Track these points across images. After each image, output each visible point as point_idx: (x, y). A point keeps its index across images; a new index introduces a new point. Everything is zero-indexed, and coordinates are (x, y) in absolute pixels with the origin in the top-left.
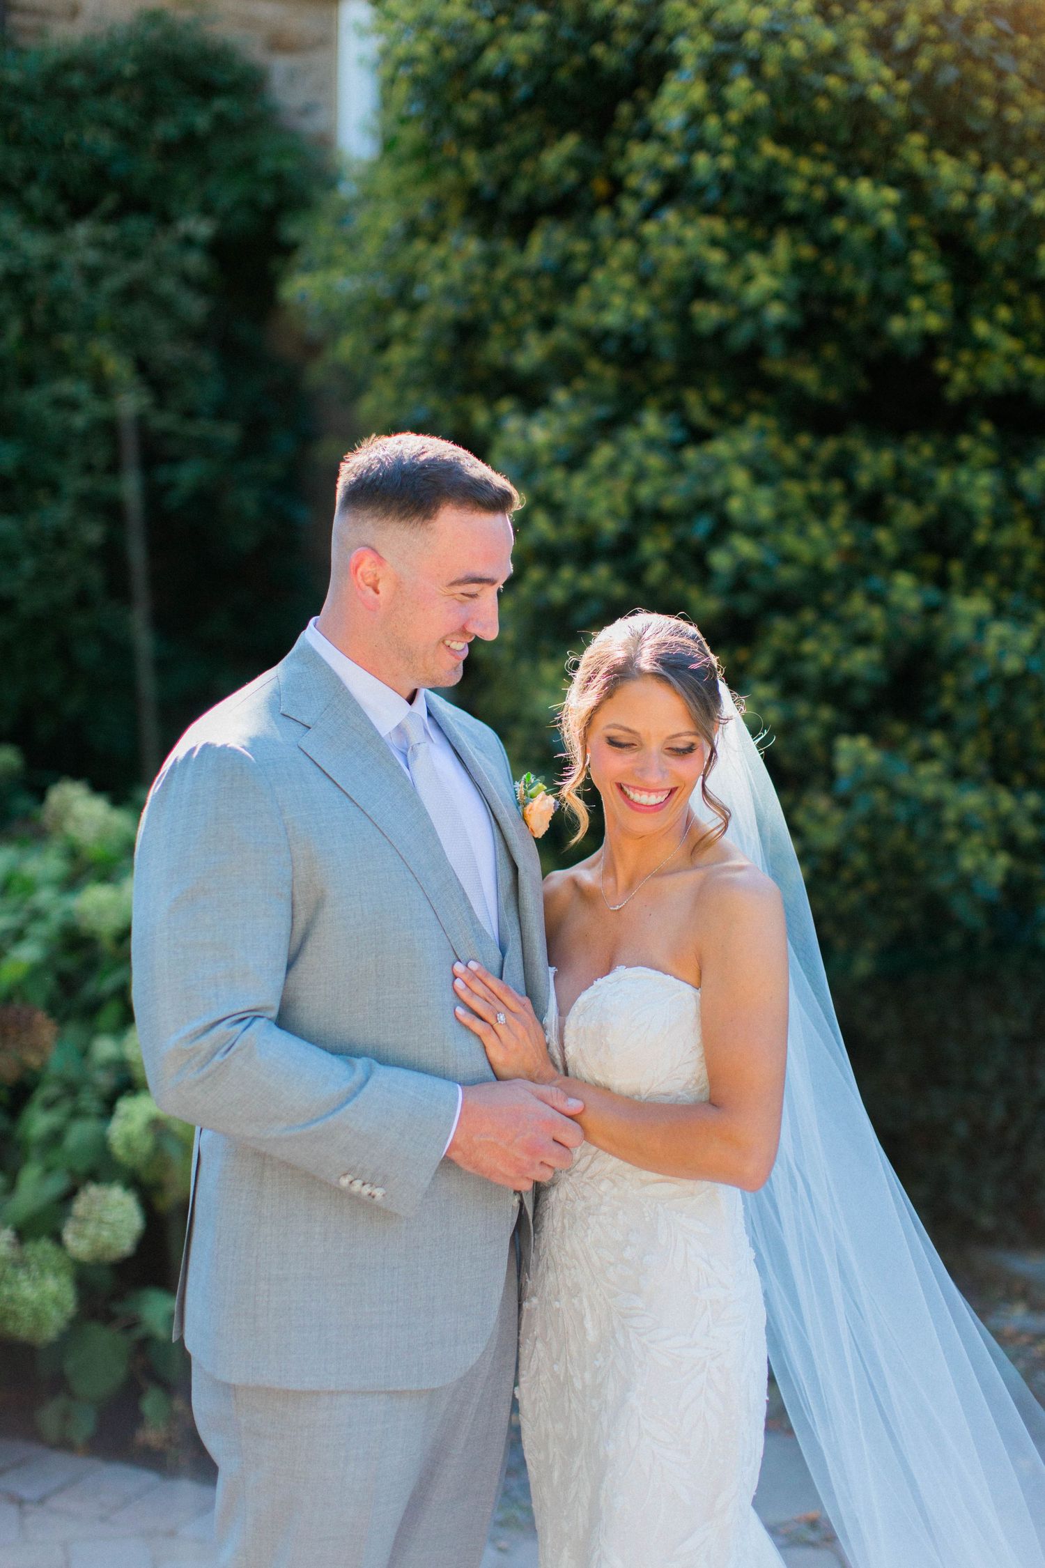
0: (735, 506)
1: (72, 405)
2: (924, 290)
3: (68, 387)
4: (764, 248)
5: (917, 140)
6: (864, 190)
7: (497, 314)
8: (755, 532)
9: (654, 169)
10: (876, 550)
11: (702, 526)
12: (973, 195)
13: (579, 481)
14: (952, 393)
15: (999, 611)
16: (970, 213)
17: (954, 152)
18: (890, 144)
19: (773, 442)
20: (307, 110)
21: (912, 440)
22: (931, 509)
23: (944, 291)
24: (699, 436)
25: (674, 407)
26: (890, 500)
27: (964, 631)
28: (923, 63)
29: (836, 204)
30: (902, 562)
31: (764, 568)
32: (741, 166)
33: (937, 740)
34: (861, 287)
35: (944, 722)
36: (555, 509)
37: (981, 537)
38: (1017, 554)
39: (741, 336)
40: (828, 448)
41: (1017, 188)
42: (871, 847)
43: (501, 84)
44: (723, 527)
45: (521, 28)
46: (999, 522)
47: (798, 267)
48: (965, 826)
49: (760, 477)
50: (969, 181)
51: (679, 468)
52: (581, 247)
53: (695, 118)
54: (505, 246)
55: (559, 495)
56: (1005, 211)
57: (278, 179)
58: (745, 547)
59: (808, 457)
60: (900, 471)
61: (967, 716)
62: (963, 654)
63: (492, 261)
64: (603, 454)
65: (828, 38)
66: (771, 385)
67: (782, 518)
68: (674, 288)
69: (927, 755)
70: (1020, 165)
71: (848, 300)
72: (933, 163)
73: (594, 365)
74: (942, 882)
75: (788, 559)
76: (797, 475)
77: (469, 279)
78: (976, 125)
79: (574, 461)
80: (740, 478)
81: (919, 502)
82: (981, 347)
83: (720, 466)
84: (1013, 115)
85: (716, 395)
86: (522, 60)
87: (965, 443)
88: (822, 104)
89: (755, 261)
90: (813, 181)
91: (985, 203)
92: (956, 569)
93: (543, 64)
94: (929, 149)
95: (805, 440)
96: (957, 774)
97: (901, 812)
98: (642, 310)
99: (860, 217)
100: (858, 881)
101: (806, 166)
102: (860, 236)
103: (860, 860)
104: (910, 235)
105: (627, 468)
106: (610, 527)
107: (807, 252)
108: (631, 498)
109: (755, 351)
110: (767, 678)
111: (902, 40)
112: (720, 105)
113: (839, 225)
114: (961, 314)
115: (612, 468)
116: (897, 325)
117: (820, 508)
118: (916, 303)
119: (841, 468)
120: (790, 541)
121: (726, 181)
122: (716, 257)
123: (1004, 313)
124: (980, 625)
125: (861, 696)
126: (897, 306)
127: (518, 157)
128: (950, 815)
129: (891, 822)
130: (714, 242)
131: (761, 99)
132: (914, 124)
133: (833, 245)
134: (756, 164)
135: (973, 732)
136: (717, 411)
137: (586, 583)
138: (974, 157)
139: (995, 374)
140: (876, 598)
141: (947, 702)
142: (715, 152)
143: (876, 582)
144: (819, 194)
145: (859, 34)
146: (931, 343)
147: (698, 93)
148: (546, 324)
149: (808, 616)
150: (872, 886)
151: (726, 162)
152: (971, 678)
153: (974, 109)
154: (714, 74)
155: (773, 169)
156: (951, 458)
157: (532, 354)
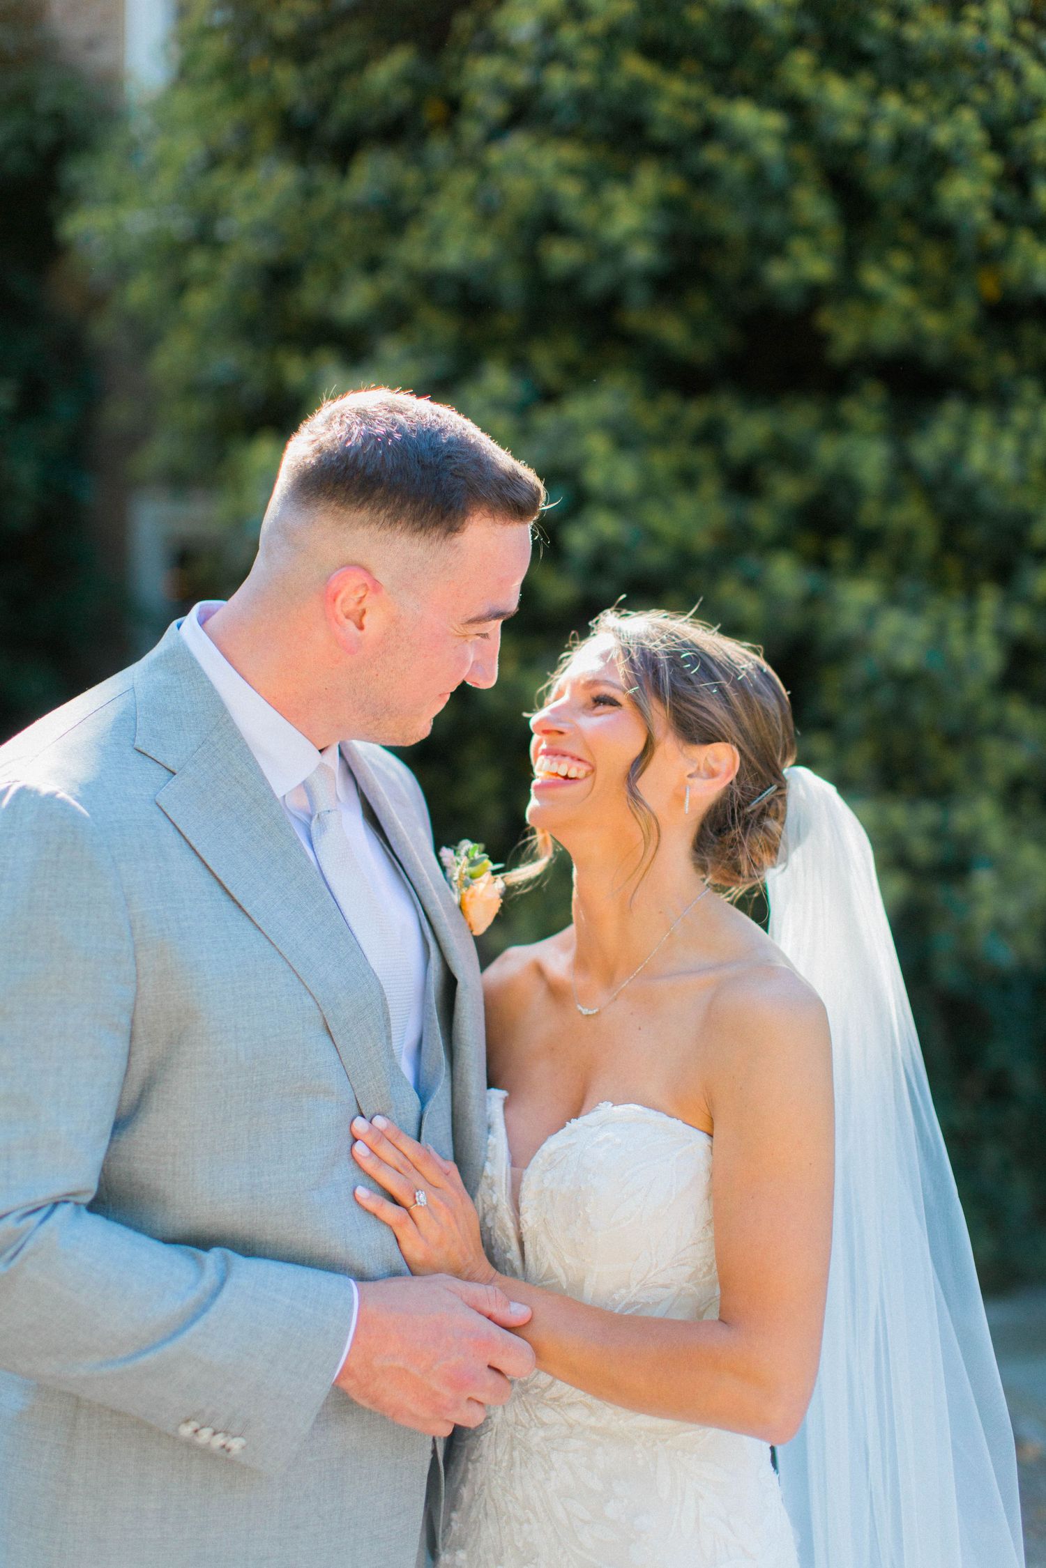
0: (594, 475)
2: (809, 232)
4: (626, 178)
5: (802, 58)
7: (314, 256)
8: (616, 505)
9: (499, 87)
10: (750, 530)
12: (866, 123)
14: (838, 351)
15: (893, 599)
16: (863, 143)
17: (846, 73)
18: (770, 66)
20: (91, 44)
21: (788, 401)
22: (812, 483)
23: (832, 236)
24: (549, 397)
25: (519, 364)
26: (765, 473)
29: (709, 131)
30: (781, 542)
32: (601, 82)
33: (821, 744)
34: (738, 228)
35: (829, 724)
37: (869, 515)
38: (909, 536)
39: (598, 283)
40: (696, 413)
41: (916, 117)
44: (580, 500)
46: (892, 496)
47: (666, 202)
49: (623, 442)
50: (861, 106)
51: (527, 431)
52: (412, 178)
53: (549, 27)
54: (324, 177)
56: (904, 143)
57: (57, 117)
58: (605, 525)
59: (672, 421)
61: (854, 717)
62: (849, 647)
63: (309, 193)
66: (629, 341)
67: (648, 490)
68: (521, 223)
70: (919, 89)
71: (716, 242)
72: (821, 86)
73: (426, 314)
75: (653, 536)
76: (659, 440)
78: (869, 43)
80: (598, 445)
81: (797, 475)
82: (872, 300)
83: (572, 431)
84: (912, 33)
85: (567, 350)
87: (850, 408)
88: (697, 15)
89: (617, 195)
90: (685, 104)
91: (882, 134)
92: (841, 552)
94: (815, 70)
95: (669, 403)
98: (484, 249)
99: (738, 145)
101: (677, 87)
102: (736, 169)
107: (675, 186)
109: (612, 302)
112: (578, 12)
113: (712, 155)
114: (849, 260)
117: (688, 479)
118: (801, 248)
119: (711, 435)
120: (657, 518)
121: (583, 100)
122: (572, 191)
123: (900, 262)
124: (871, 615)
126: (777, 248)
127: (340, 74)
130: (572, 171)
132: (798, 40)
133: (703, 180)
134: (619, 81)
135: (859, 734)
136: (566, 368)
139: (888, 333)
140: (752, 583)
142: (571, 64)
143: (751, 562)
144: (691, 117)
146: (816, 295)
148: (373, 266)
151: (585, 79)
152: (859, 670)
153: (868, 26)
155: (639, 91)
156: (836, 425)
157: (355, 300)
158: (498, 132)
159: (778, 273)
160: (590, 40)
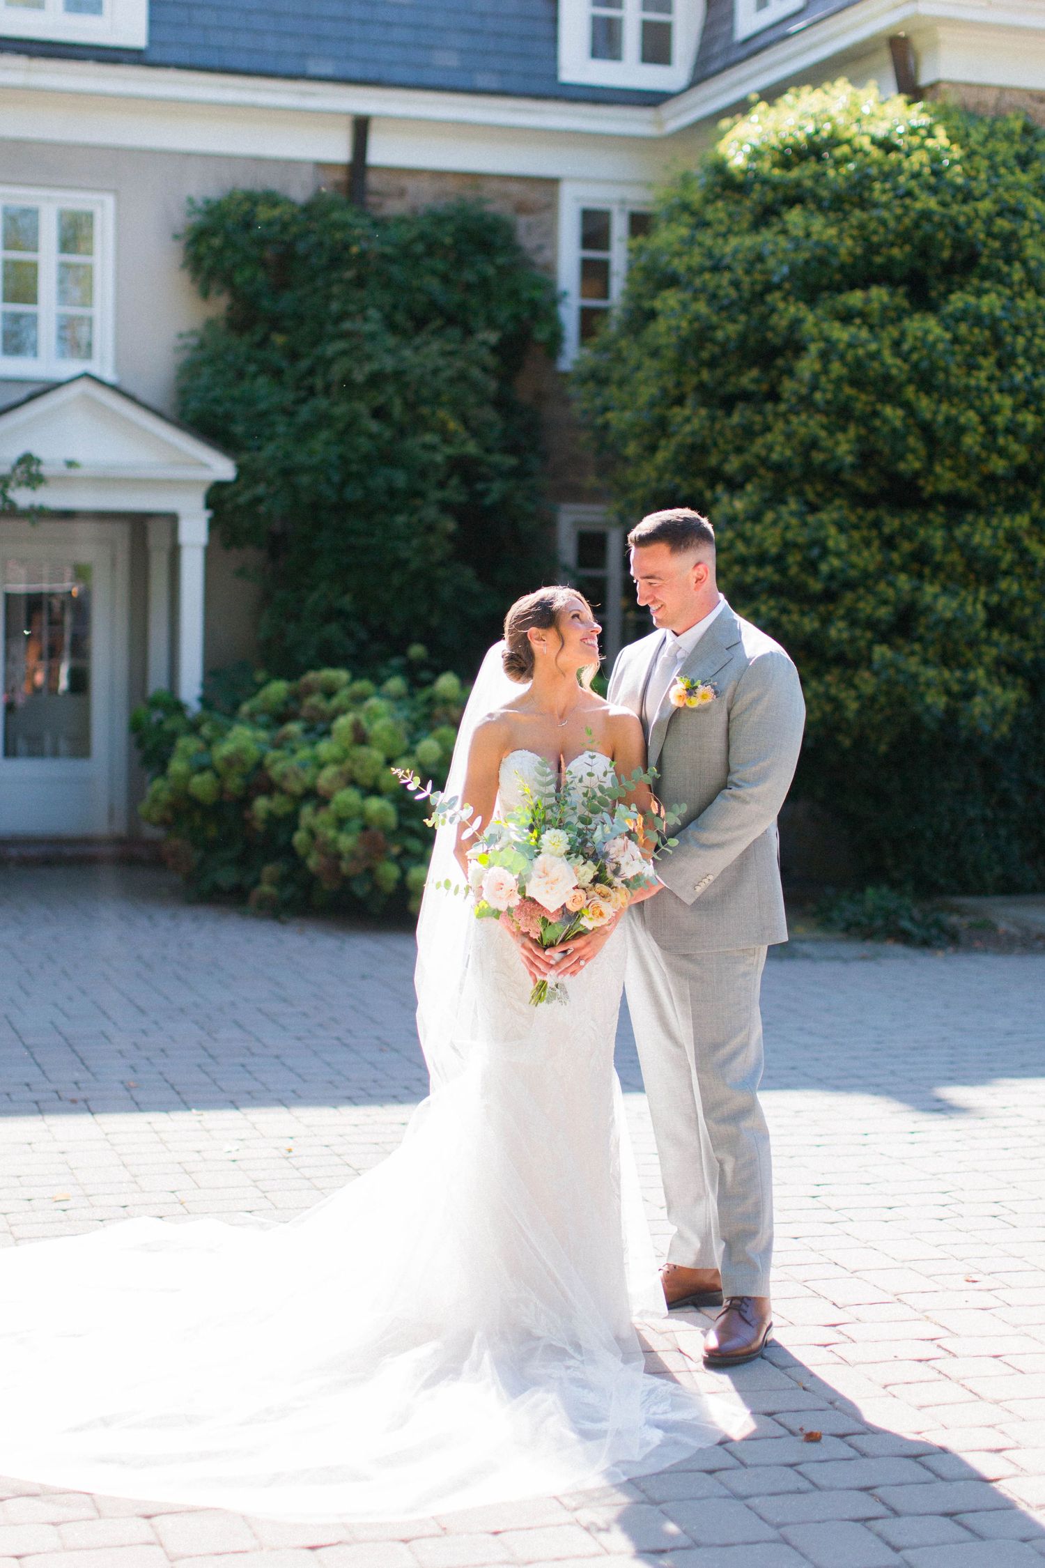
0: (831, 543)
1: (432, 448)
2: (913, 451)
3: (429, 438)
4: (844, 430)
5: (911, 388)
6: (888, 411)
7: (715, 444)
8: (839, 554)
9: (795, 393)
10: (891, 563)
11: (815, 552)
12: (935, 413)
13: (758, 528)
14: (926, 494)
15: (945, 589)
16: (934, 420)
17: (928, 393)
18: (900, 387)
19: (846, 512)
20: (540, 248)
21: (909, 513)
22: (916, 545)
23: (922, 451)
24: (814, 509)
25: (800, 493)
26: (898, 540)
27: (928, 599)
28: (915, 357)
29: (875, 414)
30: (903, 568)
31: (842, 570)
32: (836, 396)
33: (917, 647)
34: (887, 450)
35: (920, 639)
36: (747, 540)
37: (938, 557)
38: (953, 565)
39: (832, 467)
40: (871, 515)
41: (954, 411)
42: (888, 694)
43: (723, 345)
44: (825, 552)
45: (734, 321)
46: (946, 550)
47: (859, 439)
48: (928, 684)
49: (841, 527)
50: (933, 407)
51: (804, 524)
52: (758, 418)
53: (815, 376)
54: (720, 413)
55: (749, 533)
56: (949, 420)
58: (836, 562)
59: (861, 518)
60: (903, 525)
61: (930, 636)
62: (929, 609)
63: (713, 420)
64: (769, 516)
65: (873, 347)
66: (843, 484)
67: (851, 547)
68: (802, 443)
69: (912, 653)
70: (956, 400)
71: (880, 453)
72: (918, 399)
73: (762, 471)
74: (918, 709)
75: (853, 566)
76: (856, 527)
77: (702, 428)
78: (936, 383)
79: (756, 517)
80: (832, 531)
81: (911, 541)
82: (938, 478)
83: (821, 525)
84: (953, 381)
85: (820, 488)
86: (734, 336)
87: (931, 516)
88: (871, 373)
89: (840, 437)
90: (866, 403)
91: (940, 418)
92: (927, 571)
93: (743, 338)
94: (917, 393)
95: (860, 511)
96: (925, 662)
97: (901, 678)
98: (788, 453)
99: (885, 421)
100: (882, 709)
101: (863, 397)
102: (886, 429)
103: (882, 700)
104: (906, 426)
105: (781, 525)
106: (774, 550)
107: (863, 431)
108: (783, 538)
109: (839, 470)
110: (843, 618)
111: (906, 347)
112: (826, 371)
113: (877, 423)
114: (930, 459)
115: (774, 523)
117: (867, 543)
118: (910, 457)
119: (877, 524)
120: (854, 558)
121: (828, 403)
122: (823, 434)
123: (948, 462)
124: (936, 597)
125: (883, 627)
126: (902, 457)
127: (728, 375)
128: (922, 679)
129: (897, 683)
130: (823, 427)
131: (845, 370)
132: (910, 381)
133: (873, 430)
134: (842, 397)
135: (933, 642)
136: (819, 495)
137: (761, 574)
138: (936, 397)
139: (944, 488)
140: (891, 584)
141: (921, 630)
142: (824, 391)
143: (890, 578)
144: (869, 409)
145: (887, 343)
146: (917, 474)
147: (817, 366)
148: (740, 451)
149: (861, 591)
150: (888, 712)
151: (829, 396)
152: (932, 619)
153: (936, 377)
154: (824, 356)
155: (849, 398)
156: (925, 522)
157: (733, 465)
158: (793, 411)
159: (902, 466)
160: (830, 381)
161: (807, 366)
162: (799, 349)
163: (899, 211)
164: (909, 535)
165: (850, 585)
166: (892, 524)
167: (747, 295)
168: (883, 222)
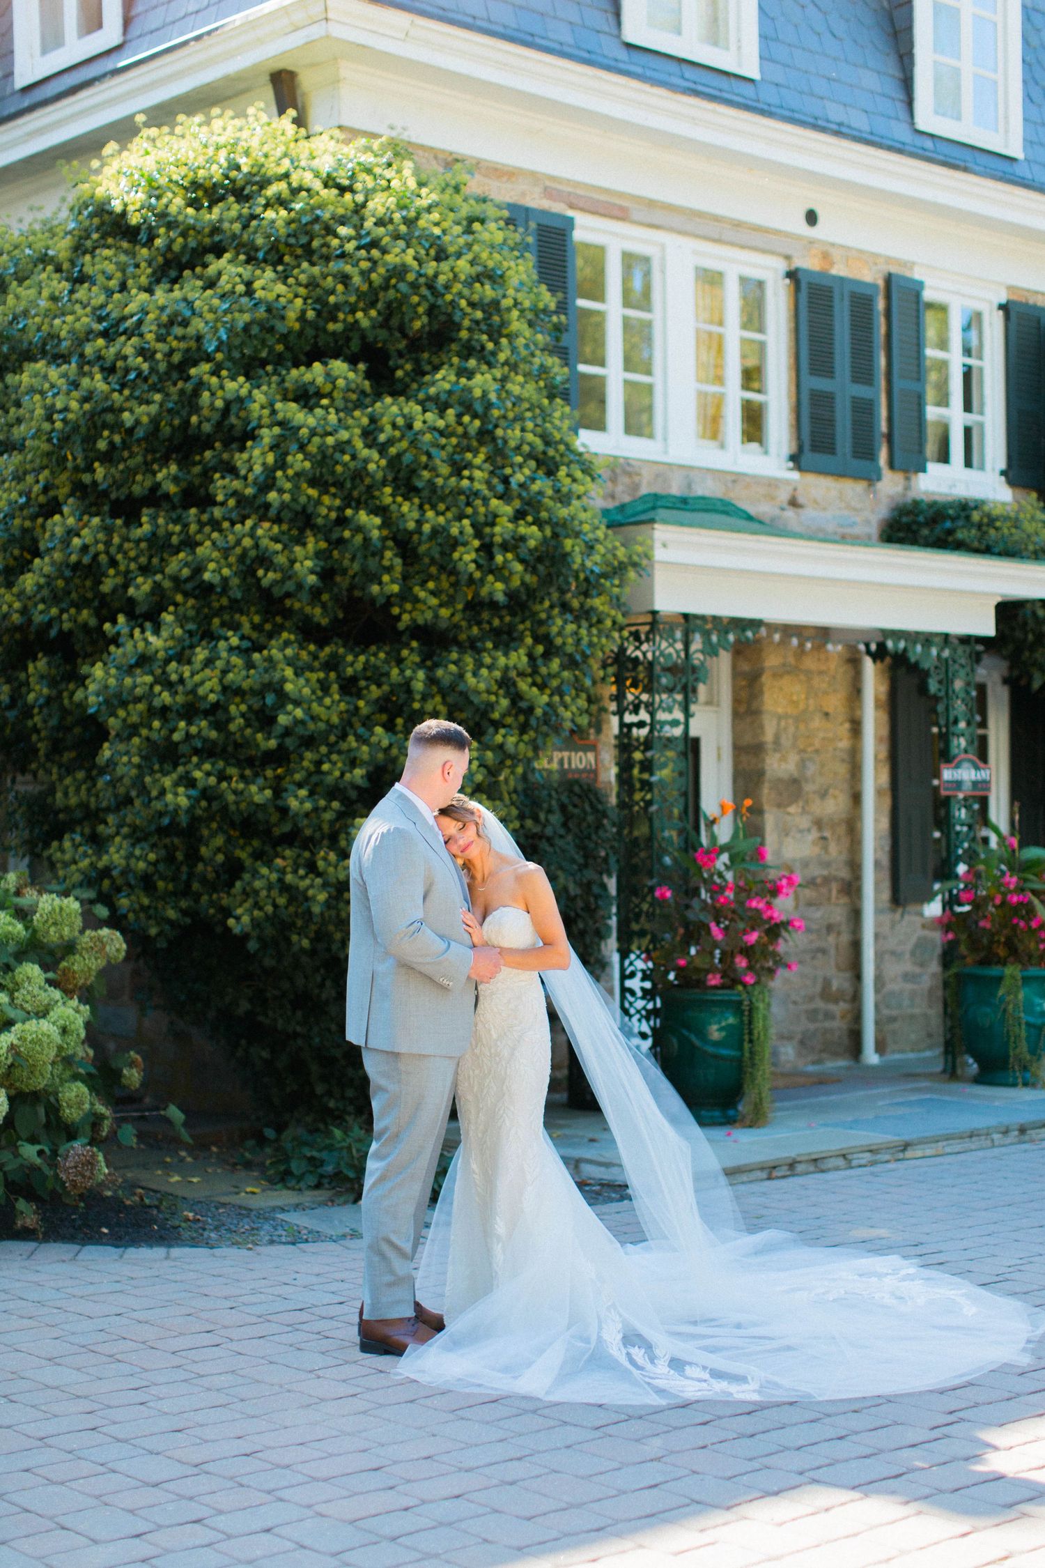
0: (289, 687)
2: (389, 570)
4: (301, 542)
5: (388, 490)
6: (363, 517)
8: (299, 703)
9: (234, 493)
10: (358, 713)
11: (269, 699)
12: (419, 523)
13: (186, 670)
14: (401, 626)
16: (419, 531)
17: (406, 498)
19: (296, 648)
21: (373, 648)
22: (386, 688)
23: (400, 571)
24: (256, 645)
25: (238, 627)
26: (362, 684)
28: (393, 451)
29: (342, 521)
31: (302, 722)
32: (294, 500)
34: (354, 569)
36: (169, 685)
39: (284, 590)
40: (326, 653)
41: (441, 520)
43: (129, 432)
44: (283, 700)
45: (146, 401)
47: (320, 555)
49: (296, 668)
50: (416, 515)
51: (250, 665)
52: (175, 528)
53: (270, 472)
54: (119, 522)
55: (173, 677)
56: (436, 533)
58: (296, 713)
59: (315, 657)
60: (367, 666)
64: (201, 654)
65: (342, 435)
66: (292, 613)
67: (311, 693)
68: (244, 559)
70: (442, 507)
71: (345, 572)
72: (396, 503)
75: (314, 718)
76: (311, 668)
77: (94, 542)
78: (420, 484)
79: (182, 655)
80: (288, 672)
81: (379, 685)
83: (272, 666)
84: (438, 481)
85: (256, 619)
86: (145, 420)
87: (405, 653)
88: (339, 469)
89: (297, 550)
90: (331, 509)
91: (427, 528)
94: (393, 495)
95: (311, 647)
98: (225, 571)
99: (359, 529)
101: (326, 500)
102: (356, 541)
105: (218, 663)
106: (210, 698)
107: (323, 545)
108: (223, 683)
110: (303, 784)
111: (381, 436)
112: (281, 464)
113: (345, 533)
114: (408, 584)
115: (209, 663)
116: (375, 589)
117: (326, 687)
118: (386, 578)
119: (334, 664)
120: (316, 707)
122: (275, 546)
123: (432, 585)
126: (375, 579)
130: (275, 538)
131: (307, 465)
132: (386, 482)
133: (341, 541)
134: (303, 500)
136: (257, 628)
138: (416, 501)
139: (426, 617)
140: (361, 740)
142: (281, 491)
144: (334, 515)
145: (358, 431)
146: (389, 601)
147: (270, 457)
149: (324, 750)
151: (286, 497)
153: (419, 476)
154: (280, 446)
155: (310, 501)
156: (397, 660)
157: (141, 588)
158: (232, 517)
160: (288, 479)
161: (257, 457)
162: (248, 435)
163: (365, 265)
164: (377, 677)
165: (309, 742)
166: (355, 663)
167: (162, 367)
168: (345, 279)
